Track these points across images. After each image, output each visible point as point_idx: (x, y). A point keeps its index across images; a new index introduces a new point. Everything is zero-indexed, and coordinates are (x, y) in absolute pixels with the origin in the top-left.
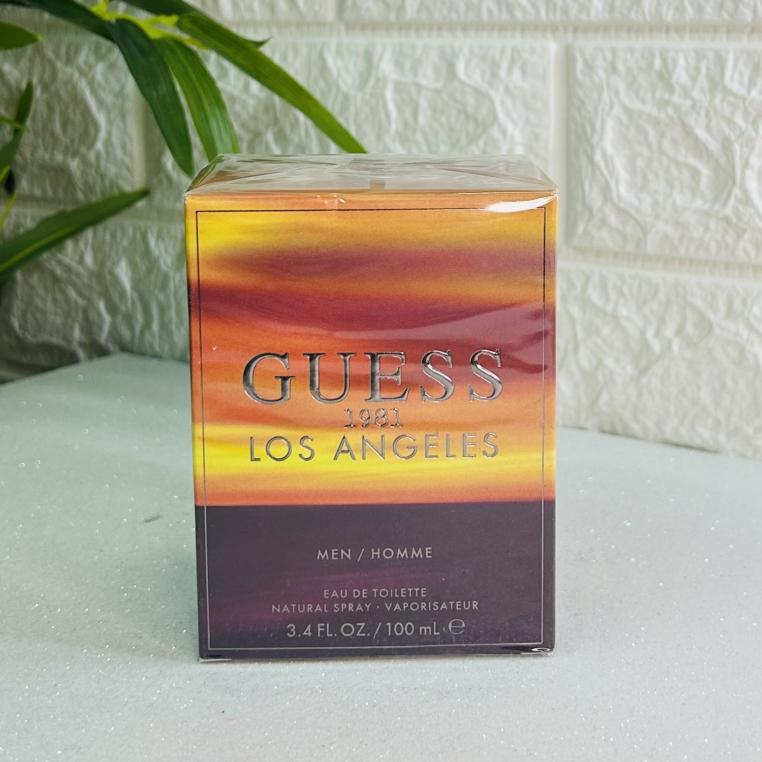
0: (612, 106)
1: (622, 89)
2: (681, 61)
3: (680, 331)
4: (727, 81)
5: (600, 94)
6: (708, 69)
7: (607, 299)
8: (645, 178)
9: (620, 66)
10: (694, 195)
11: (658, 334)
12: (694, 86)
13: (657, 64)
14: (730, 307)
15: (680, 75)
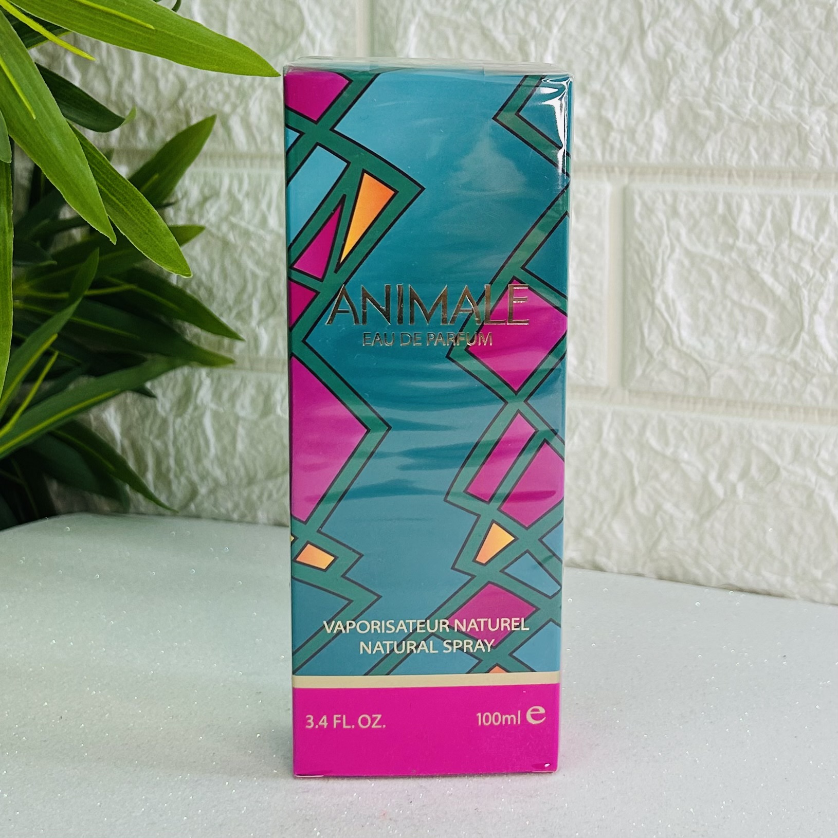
0: (673, 250)
1: (683, 232)
2: (746, 207)
3: (744, 474)
4: (794, 227)
5: (660, 238)
6: (774, 215)
7: (667, 444)
8: (707, 321)
9: (681, 210)
10: (758, 339)
11: (720, 477)
12: (759, 231)
13: (721, 208)
14: (797, 451)
15: (745, 220)
